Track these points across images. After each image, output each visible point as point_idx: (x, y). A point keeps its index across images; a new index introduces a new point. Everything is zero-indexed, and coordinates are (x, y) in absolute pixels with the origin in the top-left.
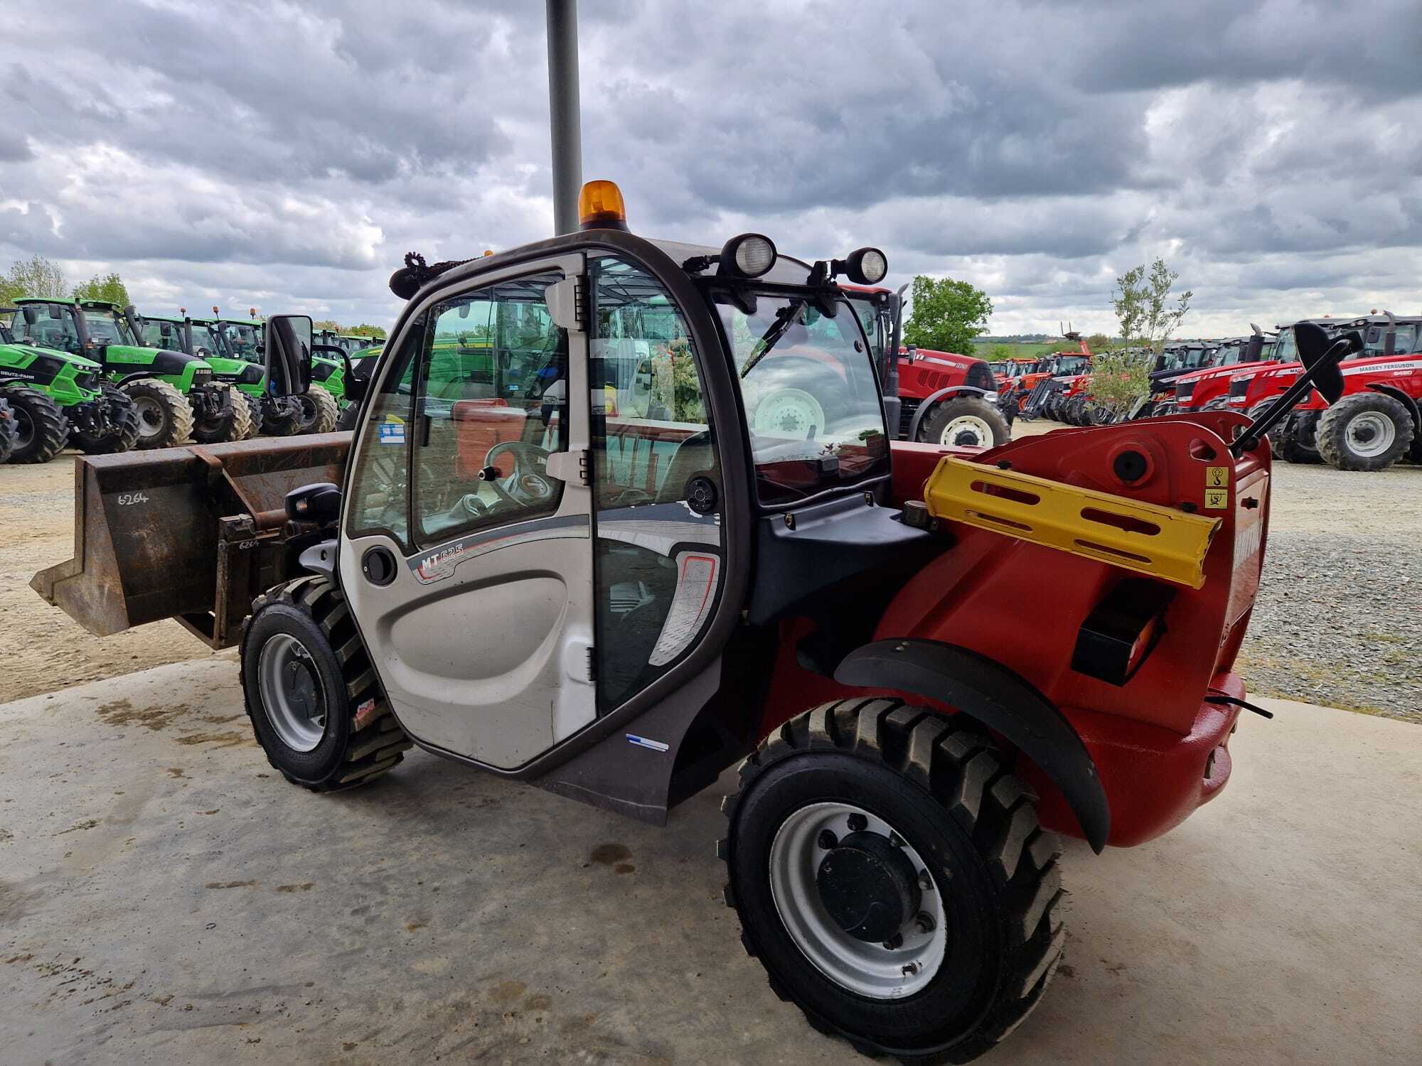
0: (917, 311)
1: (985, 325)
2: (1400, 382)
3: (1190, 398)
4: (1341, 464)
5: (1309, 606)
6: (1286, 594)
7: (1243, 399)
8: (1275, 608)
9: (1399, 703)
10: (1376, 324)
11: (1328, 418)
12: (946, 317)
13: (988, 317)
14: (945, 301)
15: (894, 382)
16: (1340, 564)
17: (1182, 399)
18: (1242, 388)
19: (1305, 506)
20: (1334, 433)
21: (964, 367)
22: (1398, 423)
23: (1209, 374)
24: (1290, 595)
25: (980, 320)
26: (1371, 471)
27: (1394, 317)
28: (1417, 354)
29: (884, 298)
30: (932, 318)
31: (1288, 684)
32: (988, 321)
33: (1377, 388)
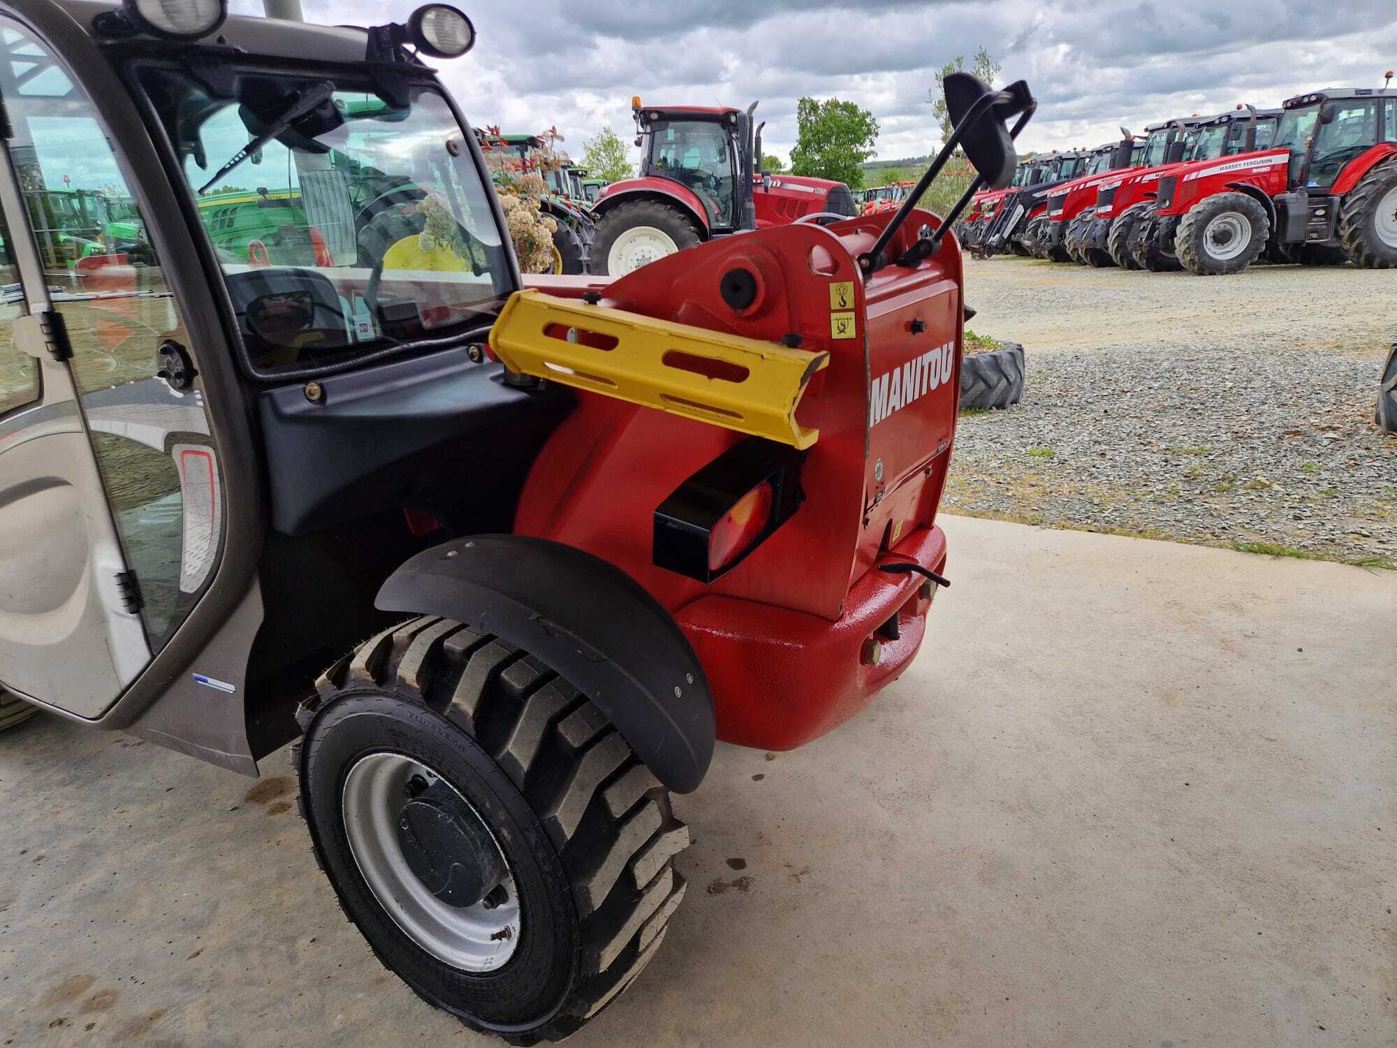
0: (804, 136)
1: (873, 148)
2: (1258, 180)
3: (1060, 212)
4: (1199, 269)
5: (1124, 422)
6: (1106, 411)
7: (1109, 208)
8: (1091, 428)
9: (1186, 522)
10: (1239, 119)
11: (1187, 223)
12: (833, 141)
13: (876, 140)
14: (832, 125)
15: (750, 214)
16: (1168, 375)
17: (1054, 213)
18: (1110, 196)
19: (1152, 316)
20: (1193, 237)
21: (822, 192)
22: (1254, 222)
23: (1079, 185)
24: (1109, 412)
25: (867, 142)
26: (1227, 274)
27: (1256, 111)
28: (1276, 149)
29: (733, 119)
30: (819, 144)
31: (1078, 511)
32: (875, 142)
33: (1235, 187)
